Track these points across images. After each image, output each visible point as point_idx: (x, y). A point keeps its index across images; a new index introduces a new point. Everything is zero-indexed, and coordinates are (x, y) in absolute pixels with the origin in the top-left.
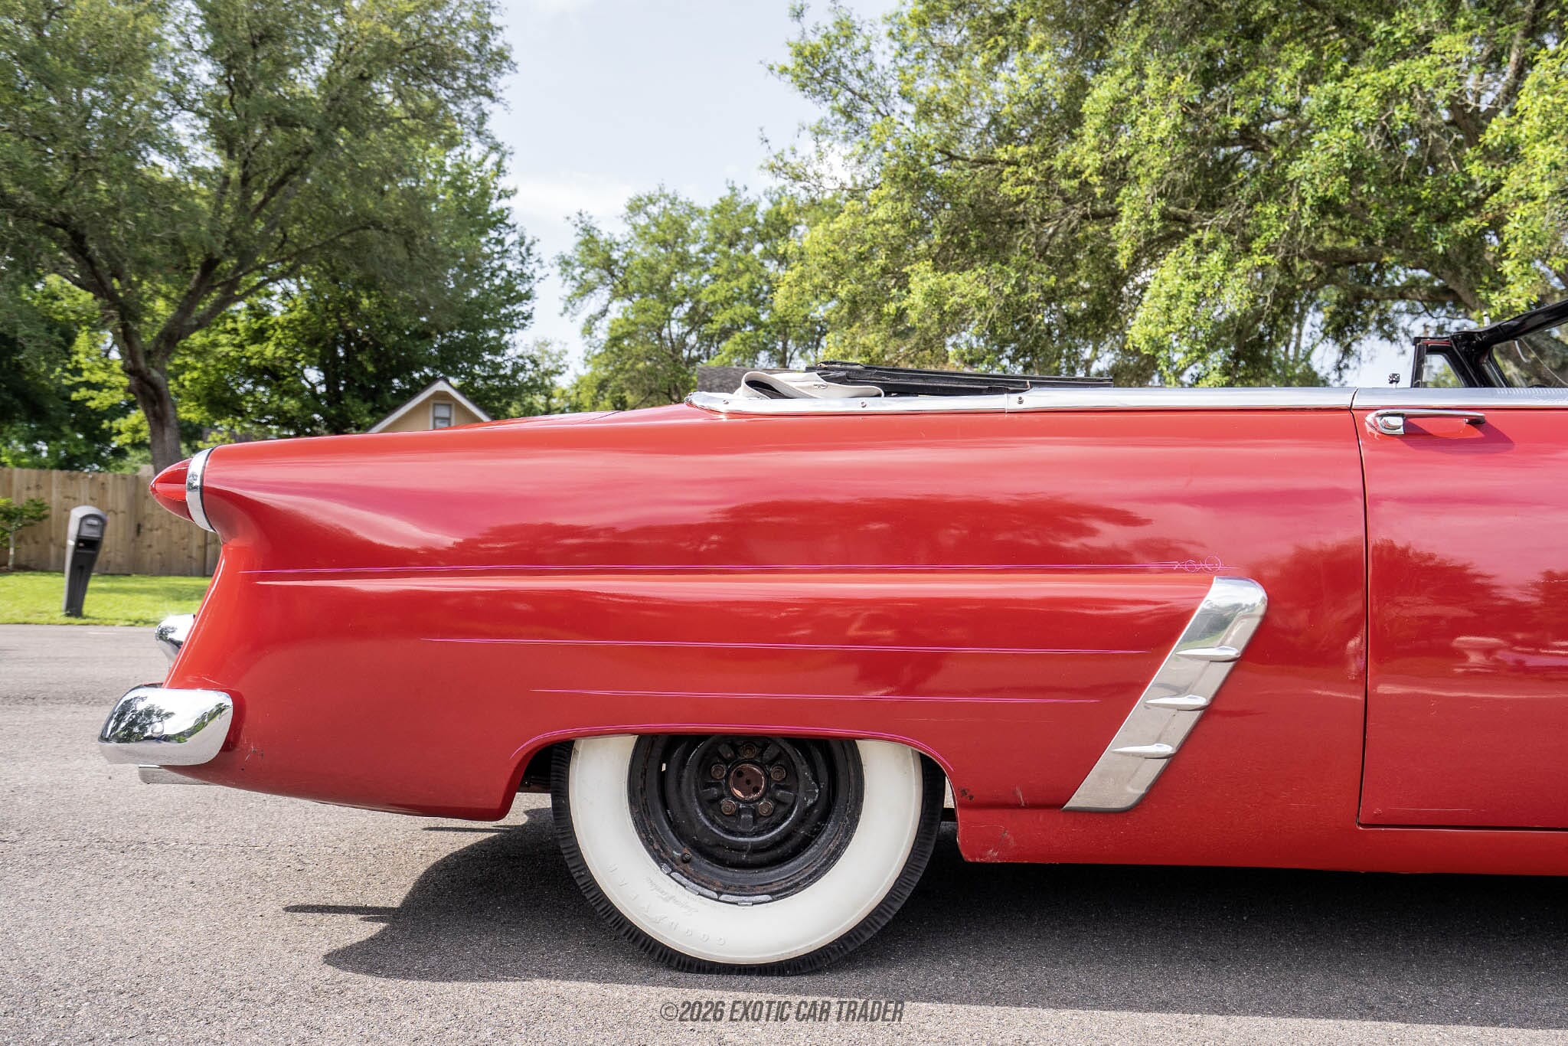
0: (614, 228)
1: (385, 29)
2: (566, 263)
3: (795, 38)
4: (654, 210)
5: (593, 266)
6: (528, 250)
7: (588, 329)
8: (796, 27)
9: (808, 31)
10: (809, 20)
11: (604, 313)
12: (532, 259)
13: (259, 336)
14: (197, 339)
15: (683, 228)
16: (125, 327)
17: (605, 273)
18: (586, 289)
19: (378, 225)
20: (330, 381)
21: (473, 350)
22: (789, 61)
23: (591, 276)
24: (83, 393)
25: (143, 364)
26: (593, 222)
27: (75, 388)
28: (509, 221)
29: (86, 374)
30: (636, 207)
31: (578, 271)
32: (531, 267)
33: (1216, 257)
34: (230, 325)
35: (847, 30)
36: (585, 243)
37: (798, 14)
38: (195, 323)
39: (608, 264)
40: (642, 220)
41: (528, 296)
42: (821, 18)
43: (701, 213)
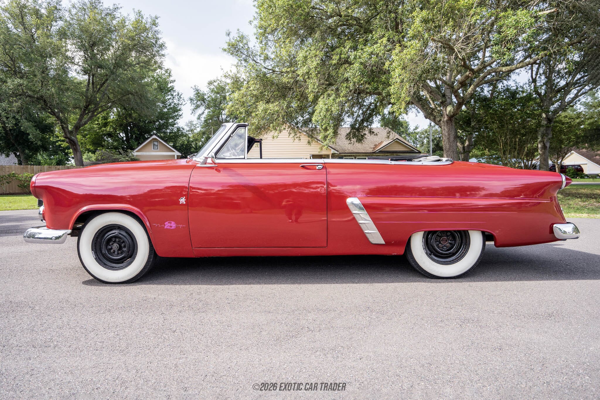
0: (205, 89)
2: (191, 100)
3: (228, 41)
4: (215, 84)
5: (199, 100)
6: (180, 97)
7: (199, 118)
8: (228, 38)
9: (231, 39)
10: (231, 36)
11: (203, 113)
12: (182, 99)
13: (105, 125)
14: (87, 126)
15: (224, 89)
16: (62, 126)
17: (202, 102)
18: (198, 107)
19: (132, 94)
20: (127, 136)
21: (166, 125)
22: (226, 46)
23: (199, 103)
24: (59, 142)
25: (68, 135)
26: (199, 88)
27: (57, 141)
28: (174, 90)
29: (60, 138)
30: (210, 83)
31: (195, 102)
32: (181, 102)
33: (331, 98)
34: (96, 122)
35: (242, 38)
36: (197, 94)
37: (229, 35)
38: (84, 123)
39: (203, 100)
40: (212, 87)
41: (180, 110)
42: (234, 35)
43: (228, 84)
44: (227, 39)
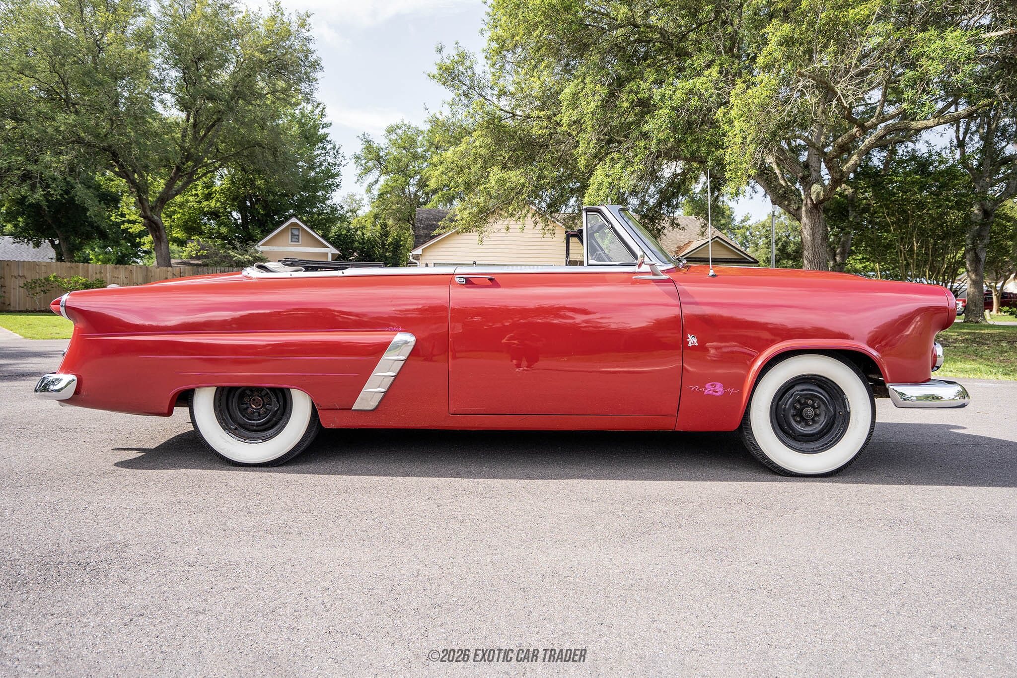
0: (381, 141)
1: (257, 54)
2: (357, 158)
3: (439, 62)
4: (400, 132)
5: (371, 160)
6: (337, 151)
7: (369, 190)
8: (439, 56)
9: (445, 58)
10: (445, 53)
11: (377, 182)
12: (340, 156)
13: (208, 197)
14: (178, 199)
15: (414, 141)
16: (139, 196)
17: (376, 162)
18: (367, 171)
19: (260, 145)
20: (244, 218)
21: (312, 201)
22: (435, 71)
23: (370, 164)
24: (126, 225)
25: (149, 214)
26: (370, 138)
27: (123, 222)
28: (328, 139)
29: (127, 216)
30: (391, 130)
31: (363, 162)
32: (340, 160)
34: (194, 192)
35: (463, 57)
36: (367, 148)
37: (440, 51)
38: (175, 193)
39: (378, 158)
40: (394, 137)
41: (338, 175)
42: (450, 52)
43: (422, 132)
44: (438, 58)
